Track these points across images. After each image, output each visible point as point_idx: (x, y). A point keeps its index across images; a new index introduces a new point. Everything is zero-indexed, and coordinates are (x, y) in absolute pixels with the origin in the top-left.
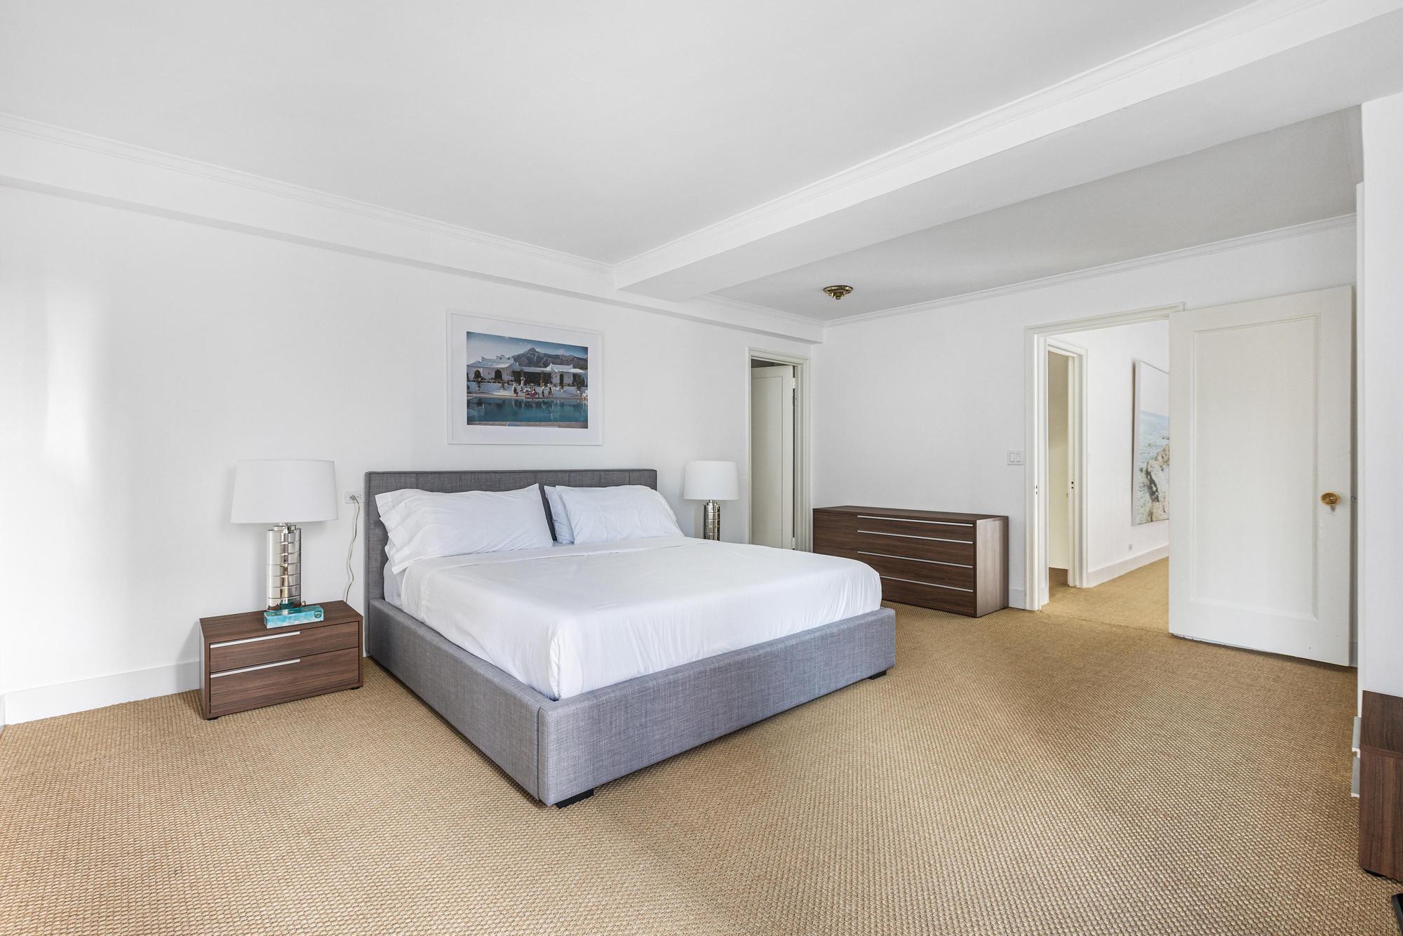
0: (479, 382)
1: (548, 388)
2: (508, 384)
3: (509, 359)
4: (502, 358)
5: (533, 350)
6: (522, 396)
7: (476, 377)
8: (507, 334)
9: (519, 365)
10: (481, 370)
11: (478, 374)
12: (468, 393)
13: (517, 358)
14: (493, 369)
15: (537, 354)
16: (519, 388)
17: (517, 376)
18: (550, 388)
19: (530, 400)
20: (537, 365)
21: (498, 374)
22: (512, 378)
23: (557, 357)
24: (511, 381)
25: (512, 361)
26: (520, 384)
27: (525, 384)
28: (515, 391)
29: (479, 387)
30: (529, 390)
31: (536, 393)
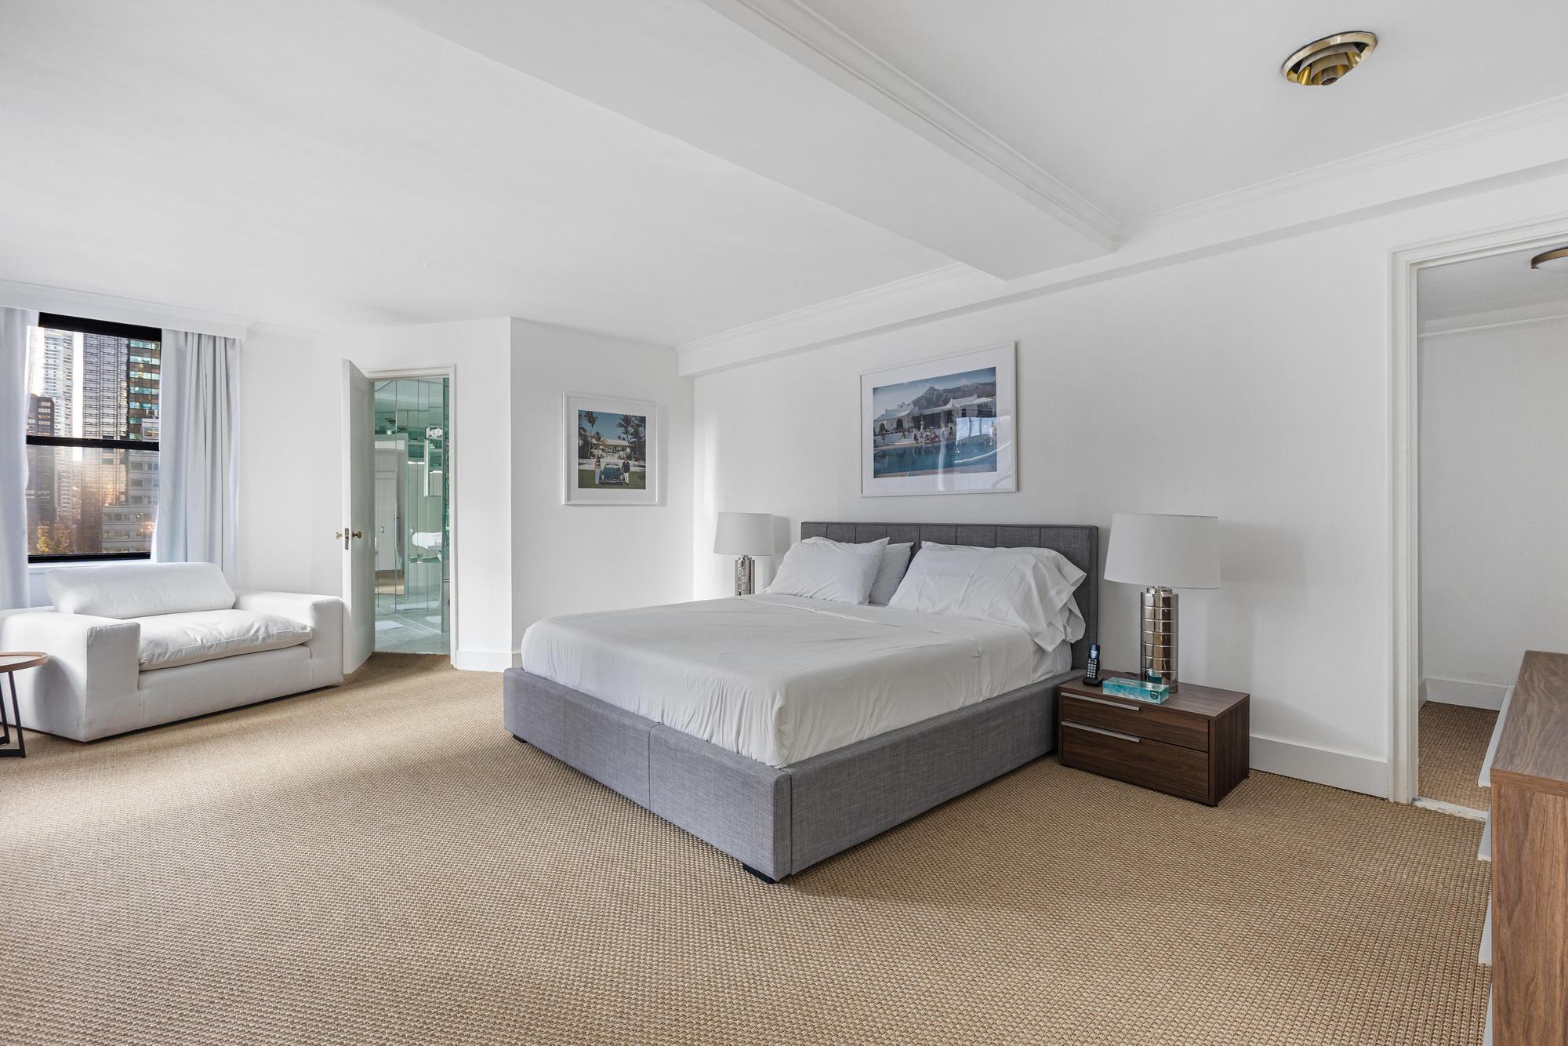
0: (884, 435)
1: (948, 429)
2: (909, 431)
3: (909, 405)
4: (901, 405)
5: (932, 389)
6: (922, 442)
7: (881, 431)
8: (905, 380)
9: (919, 409)
10: (885, 423)
11: (882, 427)
12: (875, 447)
13: (916, 403)
14: (893, 419)
15: (935, 393)
16: (919, 434)
17: (916, 420)
18: (951, 428)
19: (929, 445)
20: (937, 405)
21: (900, 422)
22: (912, 425)
23: (958, 389)
24: (912, 428)
25: (912, 405)
26: (919, 430)
27: (925, 429)
28: (916, 438)
29: (884, 439)
30: (929, 434)
31: (936, 437)
